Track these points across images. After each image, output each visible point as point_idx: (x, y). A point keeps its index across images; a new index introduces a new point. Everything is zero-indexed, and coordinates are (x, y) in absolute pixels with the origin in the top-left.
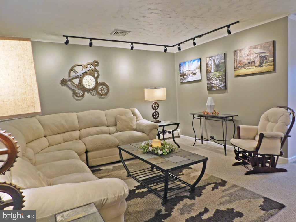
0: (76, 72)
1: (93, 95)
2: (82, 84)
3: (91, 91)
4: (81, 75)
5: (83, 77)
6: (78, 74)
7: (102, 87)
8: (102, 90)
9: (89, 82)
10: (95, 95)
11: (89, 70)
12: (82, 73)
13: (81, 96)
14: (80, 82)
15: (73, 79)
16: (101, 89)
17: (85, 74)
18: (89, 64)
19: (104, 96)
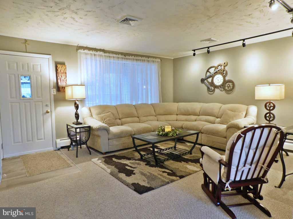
0: (210, 73)
1: (221, 91)
2: (213, 82)
3: (219, 88)
4: (213, 75)
5: (214, 76)
6: (211, 74)
7: (228, 84)
8: (228, 87)
9: (218, 80)
10: (223, 91)
11: (219, 71)
12: (214, 73)
13: (212, 91)
14: (212, 80)
15: (208, 78)
16: (227, 85)
17: (216, 73)
18: (219, 65)
19: (230, 92)
